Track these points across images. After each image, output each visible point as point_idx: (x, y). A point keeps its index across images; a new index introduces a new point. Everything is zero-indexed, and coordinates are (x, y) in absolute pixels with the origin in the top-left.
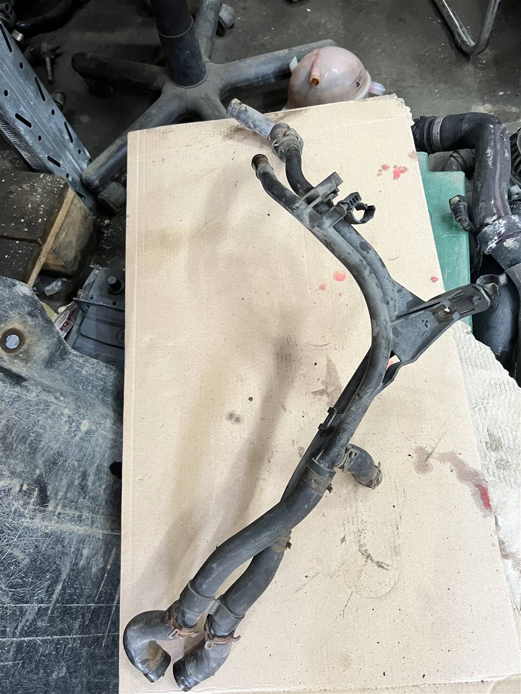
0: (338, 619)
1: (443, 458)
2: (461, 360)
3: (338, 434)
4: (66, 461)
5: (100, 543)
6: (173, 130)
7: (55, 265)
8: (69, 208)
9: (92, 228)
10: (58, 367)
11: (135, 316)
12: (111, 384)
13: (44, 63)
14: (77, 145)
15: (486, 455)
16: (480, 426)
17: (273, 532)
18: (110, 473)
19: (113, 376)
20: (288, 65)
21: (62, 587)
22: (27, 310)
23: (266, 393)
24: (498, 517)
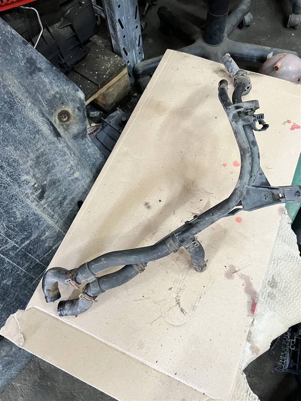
0: (148, 324)
1: (242, 277)
2: (278, 234)
3: (193, 227)
4: (60, 185)
5: (55, 234)
6: (189, 57)
7: (101, 102)
8: (121, 78)
9: (127, 93)
10: (78, 141)
11: (126, 136)
12: (98, 163)
13: (145, 5)
14: (140, 49)
15: (265, 287)
16: (270, 271)
17: (138, 257)
18: (77, 204)
19: (101, 160)
20: (267, 56)
21: (29, 243)
22: (78, 105)
23: (169, 202)
24: (255, 320)
